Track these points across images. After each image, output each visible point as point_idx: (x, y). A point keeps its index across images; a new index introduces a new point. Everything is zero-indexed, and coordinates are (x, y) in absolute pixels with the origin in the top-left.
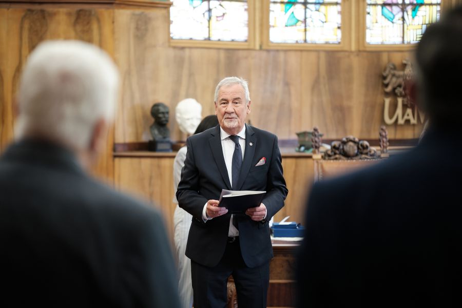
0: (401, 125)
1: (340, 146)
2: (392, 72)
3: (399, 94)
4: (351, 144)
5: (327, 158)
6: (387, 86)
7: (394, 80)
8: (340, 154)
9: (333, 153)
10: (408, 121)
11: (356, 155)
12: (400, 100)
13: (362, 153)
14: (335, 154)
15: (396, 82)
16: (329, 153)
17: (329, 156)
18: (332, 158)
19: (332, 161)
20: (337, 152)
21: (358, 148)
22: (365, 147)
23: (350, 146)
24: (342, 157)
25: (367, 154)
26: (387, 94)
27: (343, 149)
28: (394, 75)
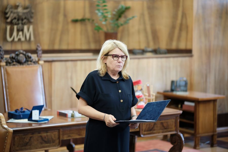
0: (16, 42)
1: (15, 57)
2: (11, 10)
3: (14, 24)
4: (21, 55)
5: (8, 64)
6: (7, 18)
7: (12, 15)
8: (16, 61)
9: (11, 62)
10: (19, 40)
11: (25, 62)
12: (15, 27)
13: (28, 61)
14: (13, 62)
15: (13, 16)
16: (10, 61)
17: (10, 63)
18: (12, 64)
19: (11, 67)
20: (14, 60)
21: (26, 58)
22: (30, 57)
23: (21, 57)
24: (17, 64)
25: (31, 61)
26: (7, 23)
27: (17, 58)
28: (11, 12)
